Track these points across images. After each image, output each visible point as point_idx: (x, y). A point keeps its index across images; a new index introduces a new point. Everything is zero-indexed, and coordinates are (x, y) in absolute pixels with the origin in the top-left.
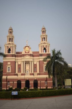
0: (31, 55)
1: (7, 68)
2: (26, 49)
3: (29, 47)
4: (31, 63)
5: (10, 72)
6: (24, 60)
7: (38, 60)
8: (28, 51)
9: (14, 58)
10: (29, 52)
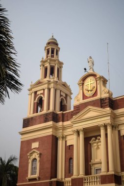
0: (102, 103)
1: (30, 161)
2: (85, 87)
4: (106, 135)
5: (36, 176)
6: (81, 126)
9: (50, 123)
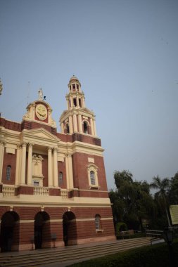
0: (52, 130)
3: (46, 106)
7: (71, 151)
8: (45, 118)
10: (46, 120)
